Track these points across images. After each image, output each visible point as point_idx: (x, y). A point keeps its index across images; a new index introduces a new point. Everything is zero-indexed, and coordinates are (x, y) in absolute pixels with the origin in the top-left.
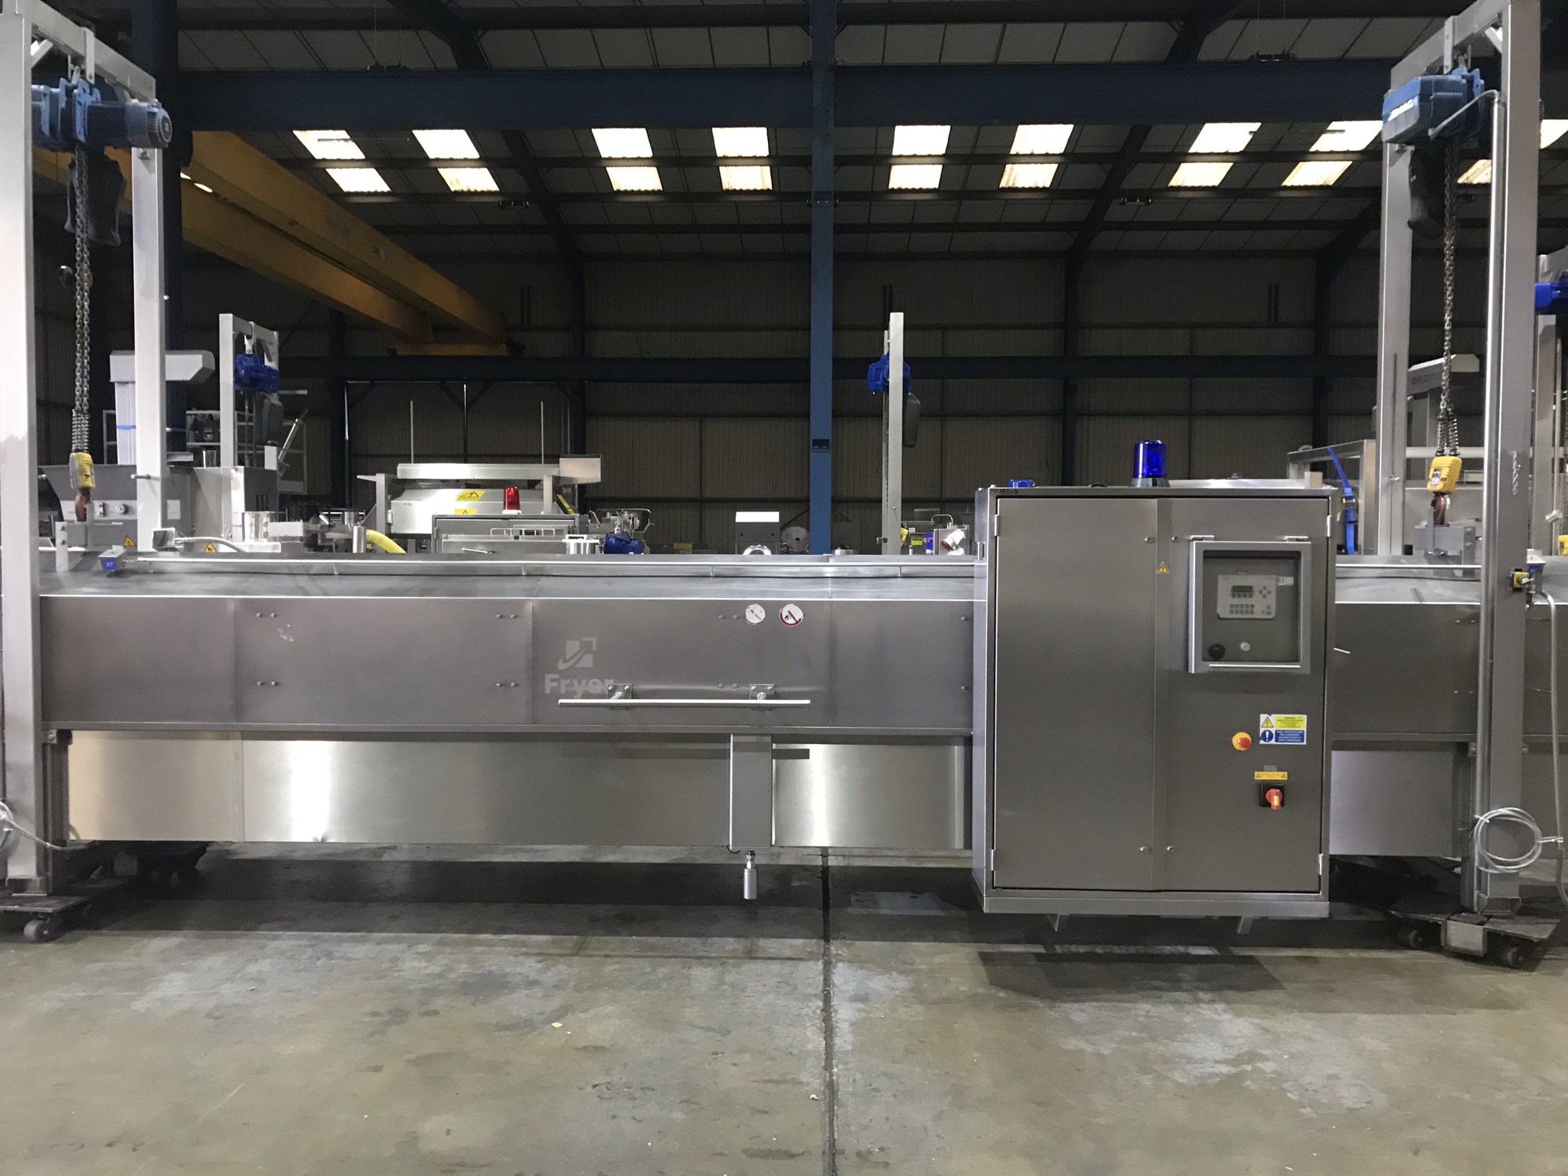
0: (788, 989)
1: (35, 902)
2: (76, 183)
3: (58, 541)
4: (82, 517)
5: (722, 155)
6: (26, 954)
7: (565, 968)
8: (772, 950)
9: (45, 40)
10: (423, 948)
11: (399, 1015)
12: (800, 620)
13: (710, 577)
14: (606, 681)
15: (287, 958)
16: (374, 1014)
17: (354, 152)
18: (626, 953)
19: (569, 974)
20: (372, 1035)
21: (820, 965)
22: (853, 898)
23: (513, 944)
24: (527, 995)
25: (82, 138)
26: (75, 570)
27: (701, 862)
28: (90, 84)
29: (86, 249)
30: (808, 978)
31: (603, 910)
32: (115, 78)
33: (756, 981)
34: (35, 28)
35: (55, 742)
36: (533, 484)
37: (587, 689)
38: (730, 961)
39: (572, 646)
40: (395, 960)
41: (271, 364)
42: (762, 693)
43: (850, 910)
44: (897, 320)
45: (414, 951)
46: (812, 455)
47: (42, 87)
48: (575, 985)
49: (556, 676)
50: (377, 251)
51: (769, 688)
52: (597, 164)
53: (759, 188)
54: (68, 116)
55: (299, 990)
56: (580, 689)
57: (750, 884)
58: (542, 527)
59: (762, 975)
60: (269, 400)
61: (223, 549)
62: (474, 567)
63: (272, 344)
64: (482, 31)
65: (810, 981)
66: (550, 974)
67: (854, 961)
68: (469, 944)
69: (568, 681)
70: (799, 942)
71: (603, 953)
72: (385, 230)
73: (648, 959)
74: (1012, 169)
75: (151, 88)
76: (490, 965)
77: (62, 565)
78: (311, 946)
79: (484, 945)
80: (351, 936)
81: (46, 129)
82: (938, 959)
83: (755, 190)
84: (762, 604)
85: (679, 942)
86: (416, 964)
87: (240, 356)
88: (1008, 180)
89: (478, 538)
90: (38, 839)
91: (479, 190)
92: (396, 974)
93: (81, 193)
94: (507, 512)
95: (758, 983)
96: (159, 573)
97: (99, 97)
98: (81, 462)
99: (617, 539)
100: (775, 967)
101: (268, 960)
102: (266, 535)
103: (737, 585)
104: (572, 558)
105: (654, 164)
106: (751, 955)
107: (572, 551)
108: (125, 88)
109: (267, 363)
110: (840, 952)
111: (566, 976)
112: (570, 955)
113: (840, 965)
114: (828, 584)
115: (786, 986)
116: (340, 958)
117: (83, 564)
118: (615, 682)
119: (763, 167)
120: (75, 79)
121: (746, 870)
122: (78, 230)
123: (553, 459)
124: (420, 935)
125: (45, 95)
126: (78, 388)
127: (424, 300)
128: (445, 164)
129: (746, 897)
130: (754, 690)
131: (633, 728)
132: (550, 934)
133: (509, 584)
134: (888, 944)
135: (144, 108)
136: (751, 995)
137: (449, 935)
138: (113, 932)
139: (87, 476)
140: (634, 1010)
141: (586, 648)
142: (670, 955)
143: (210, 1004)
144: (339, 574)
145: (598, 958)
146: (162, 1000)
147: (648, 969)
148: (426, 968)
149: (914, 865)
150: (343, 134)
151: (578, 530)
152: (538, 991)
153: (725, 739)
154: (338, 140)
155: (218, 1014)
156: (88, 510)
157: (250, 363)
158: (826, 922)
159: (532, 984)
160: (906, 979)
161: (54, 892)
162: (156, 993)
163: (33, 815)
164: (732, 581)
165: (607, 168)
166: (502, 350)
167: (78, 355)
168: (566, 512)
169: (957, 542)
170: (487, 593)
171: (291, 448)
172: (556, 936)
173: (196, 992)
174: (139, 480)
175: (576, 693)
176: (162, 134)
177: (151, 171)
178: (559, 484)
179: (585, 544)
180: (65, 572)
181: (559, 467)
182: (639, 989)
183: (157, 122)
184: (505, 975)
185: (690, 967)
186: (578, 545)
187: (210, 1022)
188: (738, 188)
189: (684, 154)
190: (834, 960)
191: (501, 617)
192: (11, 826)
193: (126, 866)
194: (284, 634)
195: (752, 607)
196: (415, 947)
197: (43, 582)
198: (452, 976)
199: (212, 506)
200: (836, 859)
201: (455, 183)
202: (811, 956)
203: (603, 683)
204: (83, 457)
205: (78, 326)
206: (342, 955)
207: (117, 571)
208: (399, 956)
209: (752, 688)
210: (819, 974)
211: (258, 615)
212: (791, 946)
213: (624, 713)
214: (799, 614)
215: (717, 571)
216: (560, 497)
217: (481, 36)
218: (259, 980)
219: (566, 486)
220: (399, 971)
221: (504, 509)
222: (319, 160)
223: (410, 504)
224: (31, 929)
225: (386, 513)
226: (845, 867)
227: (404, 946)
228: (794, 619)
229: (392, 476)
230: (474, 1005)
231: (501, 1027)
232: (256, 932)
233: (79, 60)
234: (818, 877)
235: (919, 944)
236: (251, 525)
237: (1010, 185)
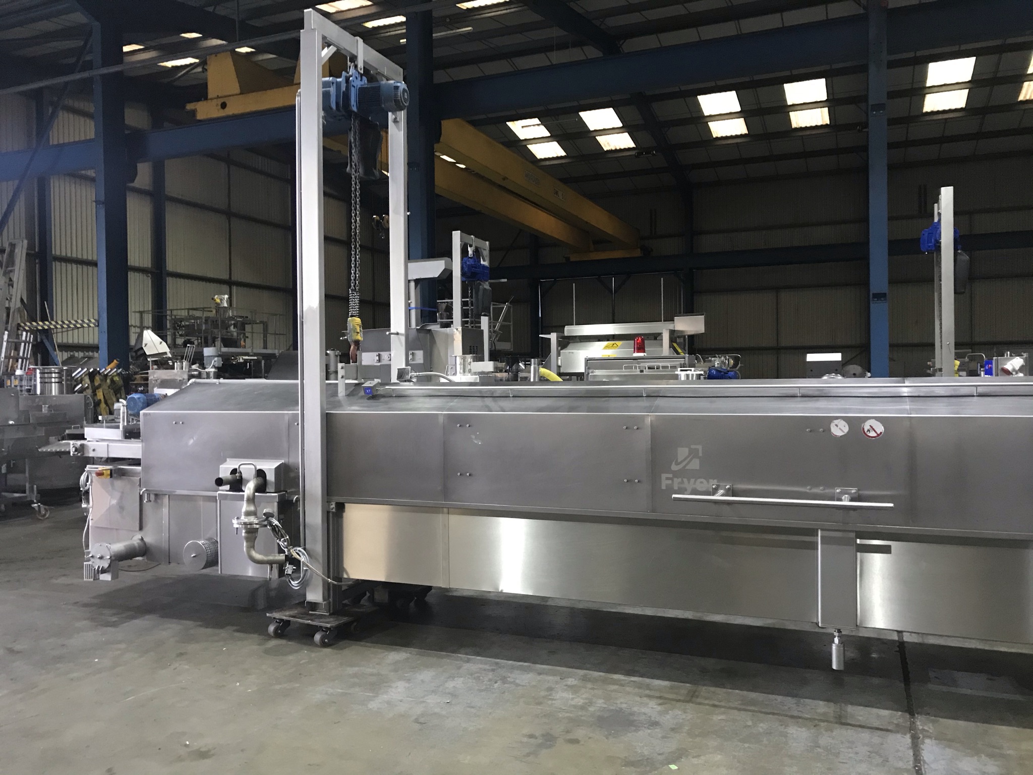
0: (880, 760)
1: (321, 618)
2: (352, 141)
3: (340, 376)
4: (355, 361)
5: (791, 104)
6: (313, 655)
7: (680, 713)
8: (860, 718)
9: (332, 46)
10: (571, 681)
11: (549, 740)
12: (881, 433)
13: (797, 397)
14: (711, 481)
15: (474, 678)
16: (531, 736)
17: (543, 132)
18: (731, 705)
19: (683, 719)
20: (528, 755)
21: (907, 739)
22: (932, 674)
23: (640, 685)
24: (649, 734)
25: (355, 109)
26: (348, 395)
27: (789, 628)
28: (361, 74)
29: (358, 183)
30: (898, 751)
31: (710, 663)
32: (377, 69)
33: (848, 748)
34: (324, 38)
35: (334, 510)
36: (656, 337)
37: (694, 486)
38: (822, 724)
39: (683, 452)
40: (550, 689)
41: (485, 263)
42: (847, 496)
43: (931, 686)
44: (947, 194)
45: (564, 684)
46: (872, 305)
47: (331, 78)
48: (688, 730)
49: (670, 476)
50: (557, 193)
51: (853, 491)
52: (701, 120)
53: (819, 124)
54: (347, 96)
55: (480, 708)
56: (689, 486)
57: (838, 657)
58: (661, 364)
59: (853, 742)
60: (483, 286)
61: (442, 380)
62: (607, 391)
63: (485, 250)
64: (623, 41)
65: (900, 754)
66: (668, 717)
67: (941, 738)
68: (605, 681)
69: (680, 480)
70: (885, 713)
71: (711, 703)
72: (565, 181)
73: (750, 713)
74: (1029, 85)
75: (400, 75)
76: (621, 703)
77: (342, 391)
78: (493, 670)
79: (617, 684)
80: (520, 665)
81: (334, 106)
82: (1025, 746)
83: (816, 126)
84: (845, 419)
85: (776, 700)
86: (565, 695)
87: (465, 259)
88: (1026, 95)
89: (614, 372)
90: (323, 576)
91: (622, 148)
92: (550, 702)
93: (355, 146)
94: (636, 355)
95: (850, 750)
96: (401, 396)
97: (366, 82)
98: (354, 324)
99: (717, 371)
100: (865, 735)
101: (462, 679)
102: (470, 371)
103: (822, 404)
104: (683, 383)
105: (743, 115)
106: (842, 721)
107: (683, 378)
108: (383, 75)
109: (482, 262)
110: (926, 728)
111: (681, 721)
112: (684, 701)
113: (927, 741)
114: (906, 402)
115: (877, 757)
116: (511, 683)
117: (353, 391)
118: (718, 482)
119: (822, 109)
120: (352, 71)
121: (834, 645)
122: (353, 170)
123: (670, 319)
124: (570, 670)
125: (333, 83)
126: (353, 274)
127: (587, 223)
128: (601, 133)
129: (834, 667)
130: (839, 493)
131: (734, 520)
132: (669, 680)
133: (633, 403)
134: (972, 724)
135: (392, 84)
136: (844, 761)
137: (591, 672)
138: (368, 644)
139: (358, 333)
140: (739, 762)
141: (693, 454)
142: (769, 711)
143: (419, 710)
144: (513, 397)
145: (707, 707)
146: (389, 703)
147: (750, 723)
148: (573, 699)
149: (987, 647)
150: (536, 121)
151: (688, 366)
152: (658, 731)
153: (813, 532)
154: (534, 125)
155: (422, 720)
156: (358, 355)
157: (471, 262)
158: (909, 696)
159: (654, 724)
160: (996, 763)
161: (334, 613)
162: (385, 696)
163: (321, 560)
164: (818, 400)
165: (709, 123)
166: (638, 253)
167: (353, 253)
168: (678, 353)
169: (1017, 368)
170: (617, 411)
171: (503, 321)
172: (673, 683)
173: (412, 699)
174: (392, 336)
175: (686, 490)
176: (403, 100)
177: (399, 130)
178: (675, 336)
179: (693, 375)
180: (343, 396)
181: (674, 323)
182: (743, 741)
183: (399, 93)
184: (632, 714)
185: (787, 726)
186: (688, 376)
187: (417, 727)
188: (803, 126)
189: (763, 106)
190: (921, 735)
191: (627, 428)
192: (308, 566)
193: (382, 596)
194: (476, 439)
195: (836, 422)
196: (566, 679)
197: (328, 403)
198: (591, 709)
199: (442, 354)
200: (910, 635)
201: (607, 145)
202: (898, 729)
203: (708, 482)
204: (355, 320)
205: (353, 234)
206: (513, 680)
207: (373, 396)
208: (553, 686)
209: (838, 491)
210: (908, 749)
211: (458, 425)
212: (878, 716)
213: (726, 507)
214: (880, 428)
215: (803, 392)
216: (675, 345)
217: (623, 43)
218: (454, 695)
219: (679, 337)
220: (553, 700)
221: (634, 353)
222: (523, 140)
223: (572, 353)
224: (317, 637)
225: (557, 359)
226: (920, 644)
227: (557, 678)
228: (876, 432)
229: (561, 334)
230: (607, 738)
231: (629, 763)
232: (457, 655)
233: (354, 58)
234: (896, 651)
235: (1004, 727)
236: (461, 364)
237: (1028, 98)
